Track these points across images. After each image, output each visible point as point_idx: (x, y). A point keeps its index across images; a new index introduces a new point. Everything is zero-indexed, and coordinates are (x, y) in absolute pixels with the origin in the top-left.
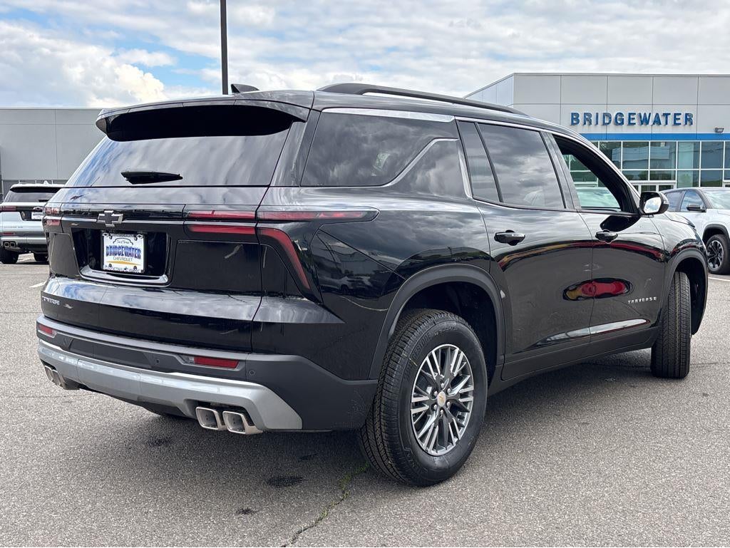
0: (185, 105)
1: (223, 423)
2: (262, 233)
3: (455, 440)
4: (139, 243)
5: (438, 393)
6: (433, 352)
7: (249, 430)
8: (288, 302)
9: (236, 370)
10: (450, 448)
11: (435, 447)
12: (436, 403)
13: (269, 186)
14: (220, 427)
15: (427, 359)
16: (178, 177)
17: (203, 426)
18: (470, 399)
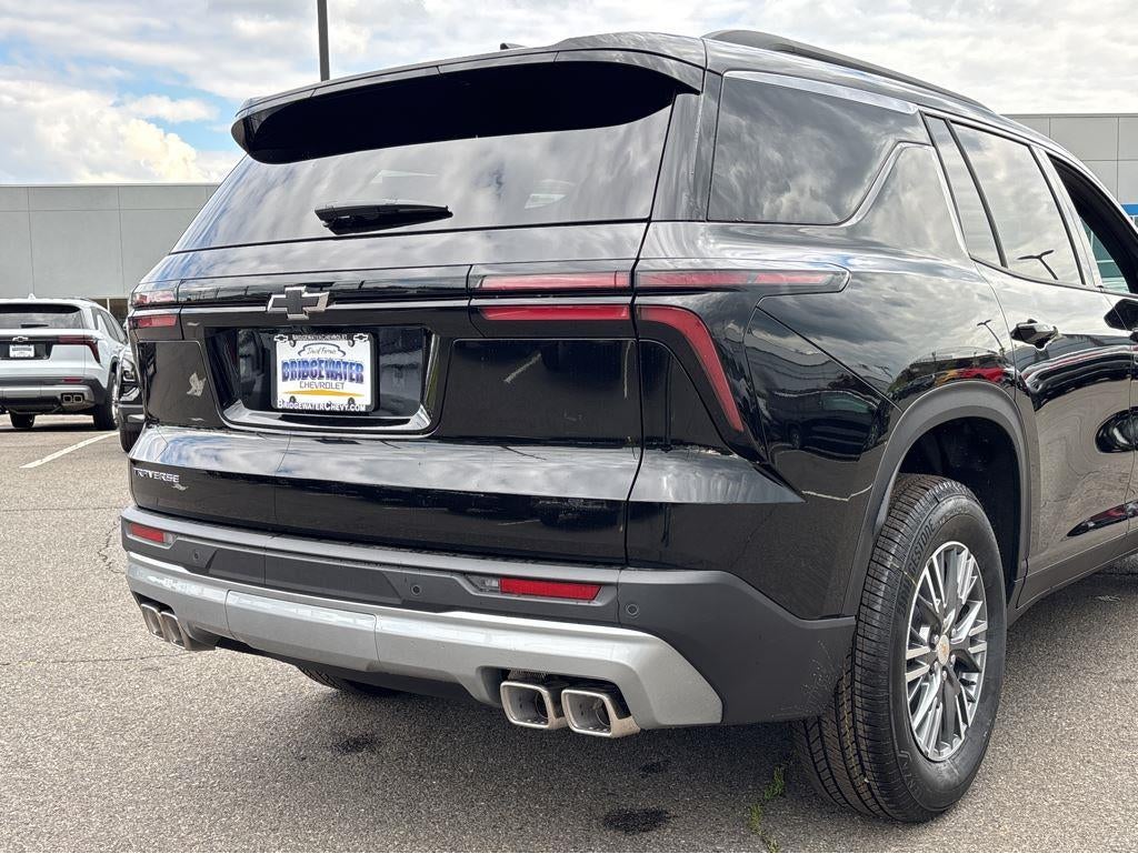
0: (443, 70)
1: (560, 713)
2: (645, 316)
3: (963, 728)
4: (360, 351)
5: (940, 636)
6: (934, 557)
7: (619, 726)
8: (686, 458)
9: (597, 603)
10: (958, 743)
11: (938, 746)
12: (937, 659)
13: (648, 221)
14: (553, 721)
15: (926, 572)
16: (443, 213)
17: (514, 720)
18: (982, 646)
